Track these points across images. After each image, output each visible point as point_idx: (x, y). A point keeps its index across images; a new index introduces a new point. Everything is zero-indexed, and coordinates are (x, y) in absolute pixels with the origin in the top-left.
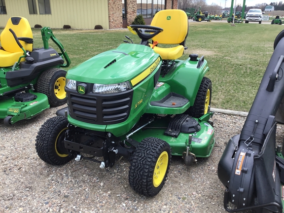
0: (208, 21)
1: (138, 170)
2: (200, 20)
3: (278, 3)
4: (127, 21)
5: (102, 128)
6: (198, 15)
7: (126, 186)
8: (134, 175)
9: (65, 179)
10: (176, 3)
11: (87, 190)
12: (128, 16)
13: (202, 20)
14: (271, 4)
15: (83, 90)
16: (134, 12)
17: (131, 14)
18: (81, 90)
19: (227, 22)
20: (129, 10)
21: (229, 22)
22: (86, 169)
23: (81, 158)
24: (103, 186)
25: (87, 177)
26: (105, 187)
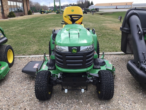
0: (47, 13)
1: (108, 87)
2: (43, 13)
3: (73, 4)
4: (4, 15)
5: (85, 70)
6: (41, 10)
7: (93, 99)
8: (106, 90)
9: (59, 105)
10: (28, 5)
11: (77, 107)
12: (5, 12)
13: (44, 13)
14: (70, 4)
15: (75, 51)
16: (7, 10)
17: (6, 11)
18: (74, 51)
19: (56, 13)
20: (4, 9)
21: (57, 13)
22: (64, 97)
23: (68, 90)
24: (83, 102)
25: (70, 100)
26: (84, 102)
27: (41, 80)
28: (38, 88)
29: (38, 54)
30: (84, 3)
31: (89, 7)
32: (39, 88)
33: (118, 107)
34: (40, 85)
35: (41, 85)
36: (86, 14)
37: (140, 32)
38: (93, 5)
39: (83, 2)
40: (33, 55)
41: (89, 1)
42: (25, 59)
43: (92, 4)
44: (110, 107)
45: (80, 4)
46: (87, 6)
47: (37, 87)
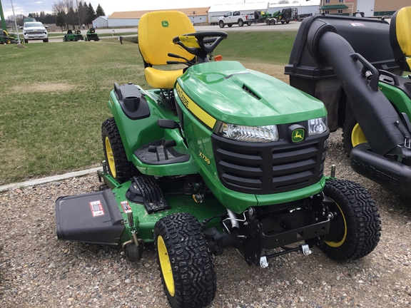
3: (39, 14)
7: (321, 266)
8: (366, 233)
14: (30, 15)
15: (300, 136)
18: (297, 136)
22: (243, 282)
23: (267, 259)
24: (306, 283)
25: (268, 288)
26: (309, 282)
27: (190, 244)
28: (189, 275)
29: (48, 174)
30: (75, 11)
31: (94, 22)
32: (192, 274)
33: (394, 270)
34: (193, 262)
35: (198, 261)
36: (97, 42)
37: (368, 73)
38: (104, 15)
39: (71, 9)
40: (30, 178)
41: (90, 5)
42: (8, 197)
43: (100, 12)
44: (379, 276)
45: (63, 12)
46: (88, 20)
47: (184, 273)
